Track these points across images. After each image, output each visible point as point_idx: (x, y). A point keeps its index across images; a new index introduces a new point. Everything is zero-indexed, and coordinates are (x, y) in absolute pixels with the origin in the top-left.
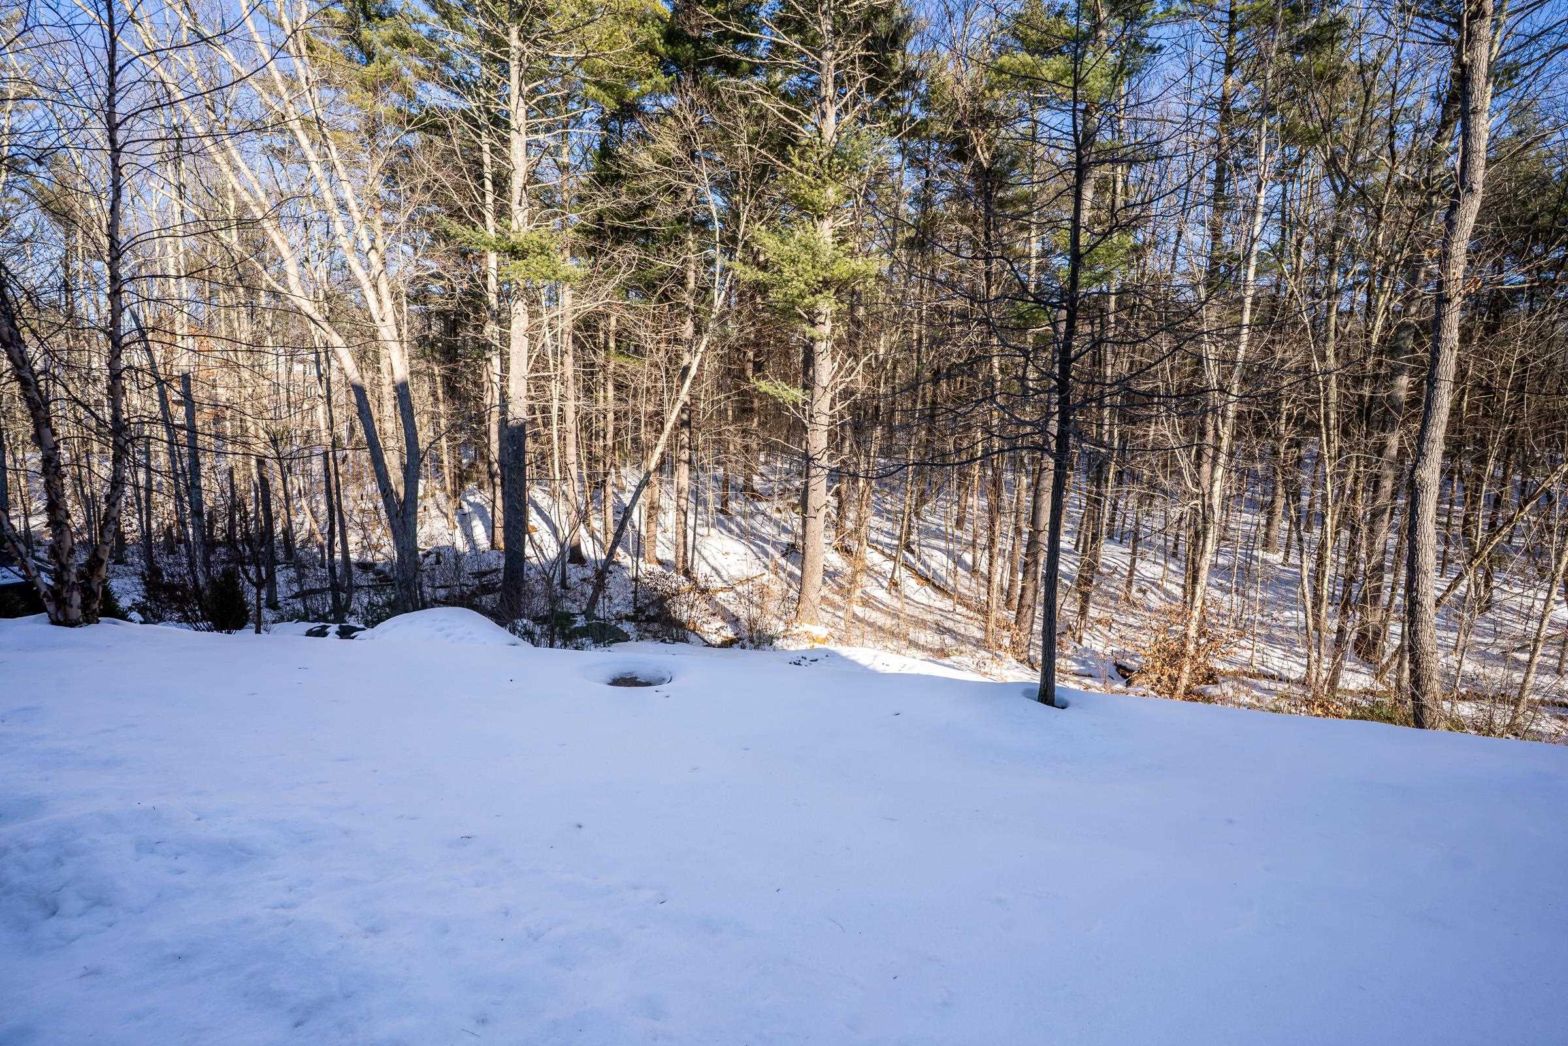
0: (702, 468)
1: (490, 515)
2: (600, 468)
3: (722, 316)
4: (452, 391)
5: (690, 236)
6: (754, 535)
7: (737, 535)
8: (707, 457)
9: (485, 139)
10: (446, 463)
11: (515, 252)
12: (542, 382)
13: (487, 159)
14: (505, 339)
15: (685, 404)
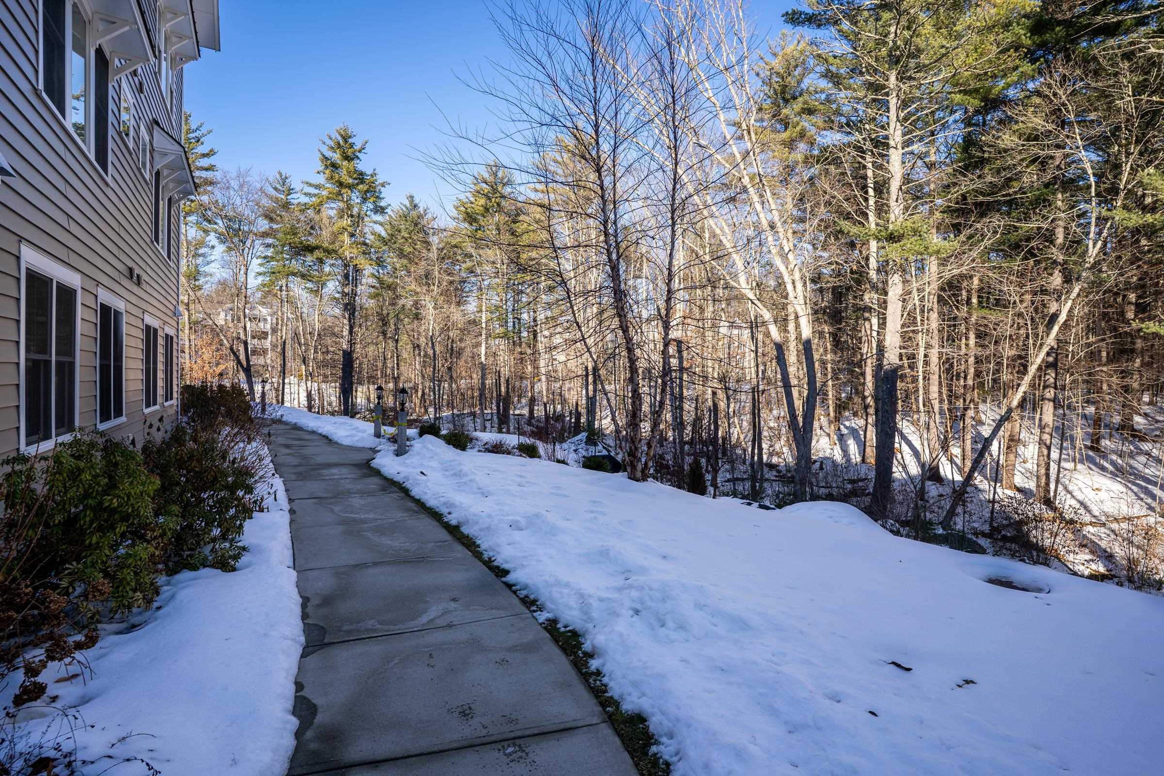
0: (1069, 407)
1: (862, 436)
2: (960, 404)
3: (1097, 263)
4: (837, 343)
5: (1060, 196)
6: (1135, 474)
7: (1111, 473)
8: (1076, 398)
9: (869, 158)
10: (830, 396)
11: (893, 238)
12: (911, 335)
13: (870, 173)
14: (884, 304)
15: (1052, 348)
